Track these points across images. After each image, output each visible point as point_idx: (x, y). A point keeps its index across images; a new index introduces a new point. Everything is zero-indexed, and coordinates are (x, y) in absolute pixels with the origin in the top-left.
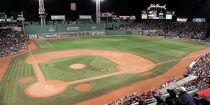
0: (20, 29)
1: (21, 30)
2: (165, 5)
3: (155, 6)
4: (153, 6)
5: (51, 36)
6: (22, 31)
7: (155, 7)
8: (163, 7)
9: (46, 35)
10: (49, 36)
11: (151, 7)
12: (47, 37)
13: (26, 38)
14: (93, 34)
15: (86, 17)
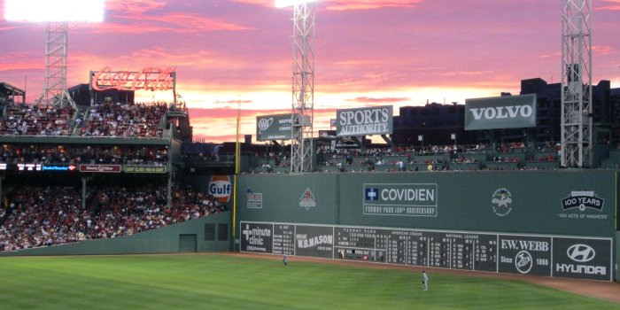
0: (228, 190)
5: (312, 242)
13: (237, 241)
14: (523, 260)
15: (505, 111)
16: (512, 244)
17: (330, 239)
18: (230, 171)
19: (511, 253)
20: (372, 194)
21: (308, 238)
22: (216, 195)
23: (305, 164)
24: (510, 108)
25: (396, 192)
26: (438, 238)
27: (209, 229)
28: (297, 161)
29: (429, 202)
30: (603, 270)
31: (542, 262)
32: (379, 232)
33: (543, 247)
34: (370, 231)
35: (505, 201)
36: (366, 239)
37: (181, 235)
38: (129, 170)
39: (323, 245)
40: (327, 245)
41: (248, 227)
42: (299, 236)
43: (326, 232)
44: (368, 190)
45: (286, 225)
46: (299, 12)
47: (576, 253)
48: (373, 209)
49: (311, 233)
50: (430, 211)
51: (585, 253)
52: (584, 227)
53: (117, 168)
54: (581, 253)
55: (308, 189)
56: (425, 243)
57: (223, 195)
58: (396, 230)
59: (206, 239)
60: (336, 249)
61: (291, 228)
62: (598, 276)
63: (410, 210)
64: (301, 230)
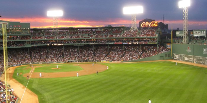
13: (172, 57)
17: (192, 59)
18: (170, 43)
22: (168, 47)
23: (187, 42)
27: (166, 55)
28: (185, 41)
32: (203, 58)
34: (201, 57)
36: (200, 59)
37: (160, 57)
38: (149, 43)
40: (191, 60)
42: (185, 57)
43: (191, 57)
46: (184, 9)
49: (188, 57)
53: (146, 43)
55: (189, 47)
57: (169, 48)
59: (166, 57)
60: (193, 61)
61: (183, 56)
64: (186, 56)
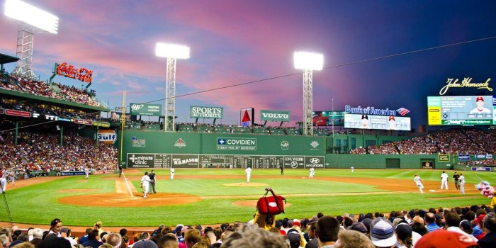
0: (113, 137)
1: (115, 138)
2: (489, 79)
3: (460, 82)
4: (455, 85)
5: (184, 162)
6: (117, 142)
7: (458, 85)
8: (482, 85)
9: (174, 157)
10: (180, 163)
11: (448, 86)
12: (176, 163)
13: (124, 163)
14: (294, 164)
15: (277, 115)
16: (290, 159)
17: (196, 160)
19: (289, 162)
20: (222, 142)
21: (181, 160)
24: (279, 115)
25: (236, 141)
26: (258, 158)
29: (253, 145)
30: (322, 166)
31: (301, 164)
33: (301, 159)
34: (222, 156)
35: (286, 145)
36: (218, 159)
39: (192, 163)
40: (194, 163)
41: (133, 156)
42: (175, 159)
44: (219, 140)
45: (165, 155)
47: (313, 161)
48: (223, 148)
49: (184, 158)
50: (253, 148)
51: (316, 161)
52: (315, 153)
53: (90, 123)
54: (315, 161)
55: (180, 138)
56: (251, 160)
57: (108, 140)
58: (235, 156)
60: (200, 164)
61: (169, 156)
62: (320, 167)
63: (243, 148)
64: (176, 157)
